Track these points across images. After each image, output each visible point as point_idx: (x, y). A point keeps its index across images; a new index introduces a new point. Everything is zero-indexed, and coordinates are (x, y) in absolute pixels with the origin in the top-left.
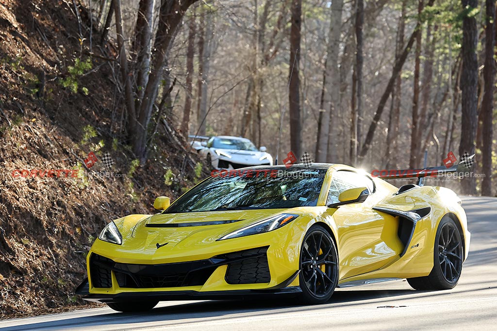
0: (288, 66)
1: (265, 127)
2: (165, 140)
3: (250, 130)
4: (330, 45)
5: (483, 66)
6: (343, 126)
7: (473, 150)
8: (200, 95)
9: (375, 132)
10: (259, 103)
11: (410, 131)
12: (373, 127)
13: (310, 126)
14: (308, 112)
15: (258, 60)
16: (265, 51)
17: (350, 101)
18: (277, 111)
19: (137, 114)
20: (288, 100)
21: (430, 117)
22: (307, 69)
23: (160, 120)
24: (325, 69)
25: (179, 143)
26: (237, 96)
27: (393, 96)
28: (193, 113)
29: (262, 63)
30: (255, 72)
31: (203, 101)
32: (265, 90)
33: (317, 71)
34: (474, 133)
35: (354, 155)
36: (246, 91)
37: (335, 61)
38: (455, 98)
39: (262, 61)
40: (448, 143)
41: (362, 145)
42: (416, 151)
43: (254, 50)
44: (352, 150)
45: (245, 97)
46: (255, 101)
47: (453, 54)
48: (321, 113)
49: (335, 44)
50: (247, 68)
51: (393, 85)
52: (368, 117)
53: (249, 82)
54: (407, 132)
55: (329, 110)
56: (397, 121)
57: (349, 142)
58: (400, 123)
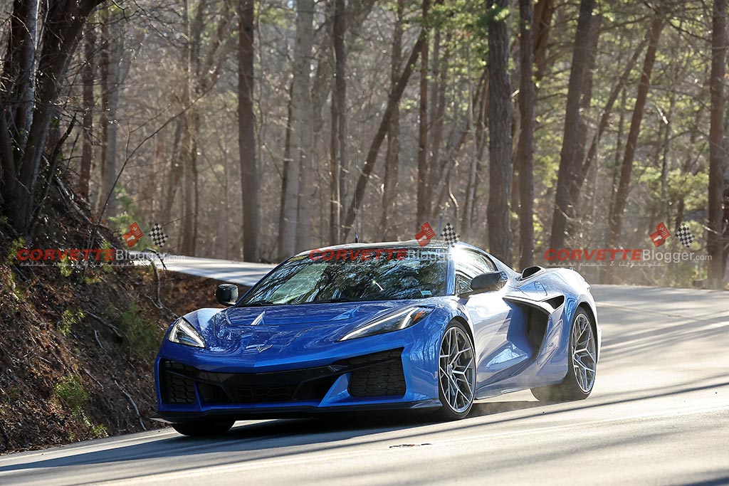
0: (235, 95)
1: (203, 186)
2: (60, 207)
3: (181, 190)
4: (297, 64)
5: (517, 92)
6: (320, 181)
7: (507, 213)
8: (105, 139)
9: (366, 191)
10: (194, 150)
11: (415, 188)
12: (362, 182)
13: (270, 182)
14: (268, 163)
15: (192, 84)
16: (201, 73)
17: (328, 146)
18: (220, 161)
19: (16, 171)
20: (237, 145)
21: (443, 167)
22: (264, 100)
23: (52, 179)
24: (290, 99)
25: (82, 212)
26: (160, 140)
27: (389, 138)
28: (94, 166)
29: (197, 92)
30: (187, 105)
31: (110, 149)
32: (202, 131)
33: (278, 102)
34: (507, 190)
35: (337, 225)
36: (174, 133)
37: (305, 87)
38: (479, 138)
39: (197, 89)
40: (470, 204)
41: (347, 211)
42: (425, 217)
43: (184, 73)
44: (333, 216)
45: (173, 142)
46: (189, 148)
47: (474, 75)
48: (286, 163)
49: (305, 62)
50: (174, 98)
51: (390, 121)
52: (354, 169)
53: (178, 118)
54: (410, 190)
55: (299, 160)
56: (396, 172)
57: (328, 204)
58: (400, 177)
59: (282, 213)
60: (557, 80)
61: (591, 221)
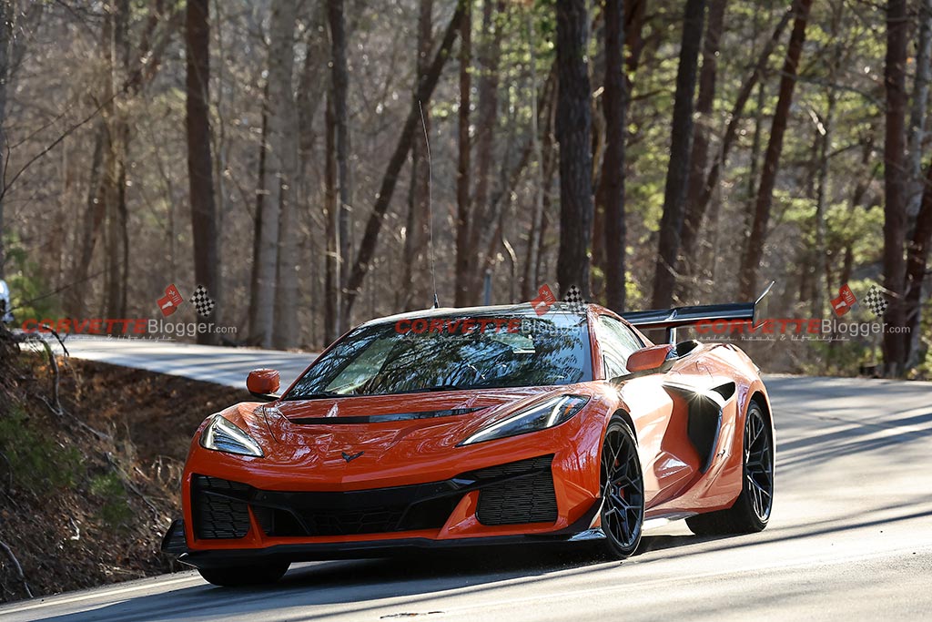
0: (183, 96)
1: (137, 232)
3: (104, 238)
4: (273, 49)
5: (601, 90)
6: (310, 224)
7: (586, 270)
9: (380, 236)
10: (122, 177)
11: (454, 232)
12: (373, 226)
13: (238, 226)
14: (233, 197)
15: (117, 82)
16: (131, 62)
17: (322, 171)
18: (163, 194)
20: (186, 171)
21: (495, 202)
22: (226, 102)
24: (265, 102)
26: (72, 163)
27: (415, 157)
29: (126, 90)
30: (110, 111)
32: (134, 149)
33: (248, 106)
34: (586, 233)
35: (336, 289)
36: (92, 151)
37: (286, 83)
38: (546, 159)
39: (126, 86)
40: (534, 257)
41: (350, 266)
42: (468, 276)
43: (105, 62)
44: (329, 277)
45: (90, 165)
46: (113, 173)
47: (539, 64)
48: (260, 197)
49: (285, 46)
50: (91, 101)
51: (414, 132)
52: (360, 205)
53: (98, 131)
54: (447, 235)
55: (277, 192)
56: (426, 211)
57: (323, 259)
58: (432, 217)
59: (256, 271)
60: (664, 70)
61: (712, 279)
